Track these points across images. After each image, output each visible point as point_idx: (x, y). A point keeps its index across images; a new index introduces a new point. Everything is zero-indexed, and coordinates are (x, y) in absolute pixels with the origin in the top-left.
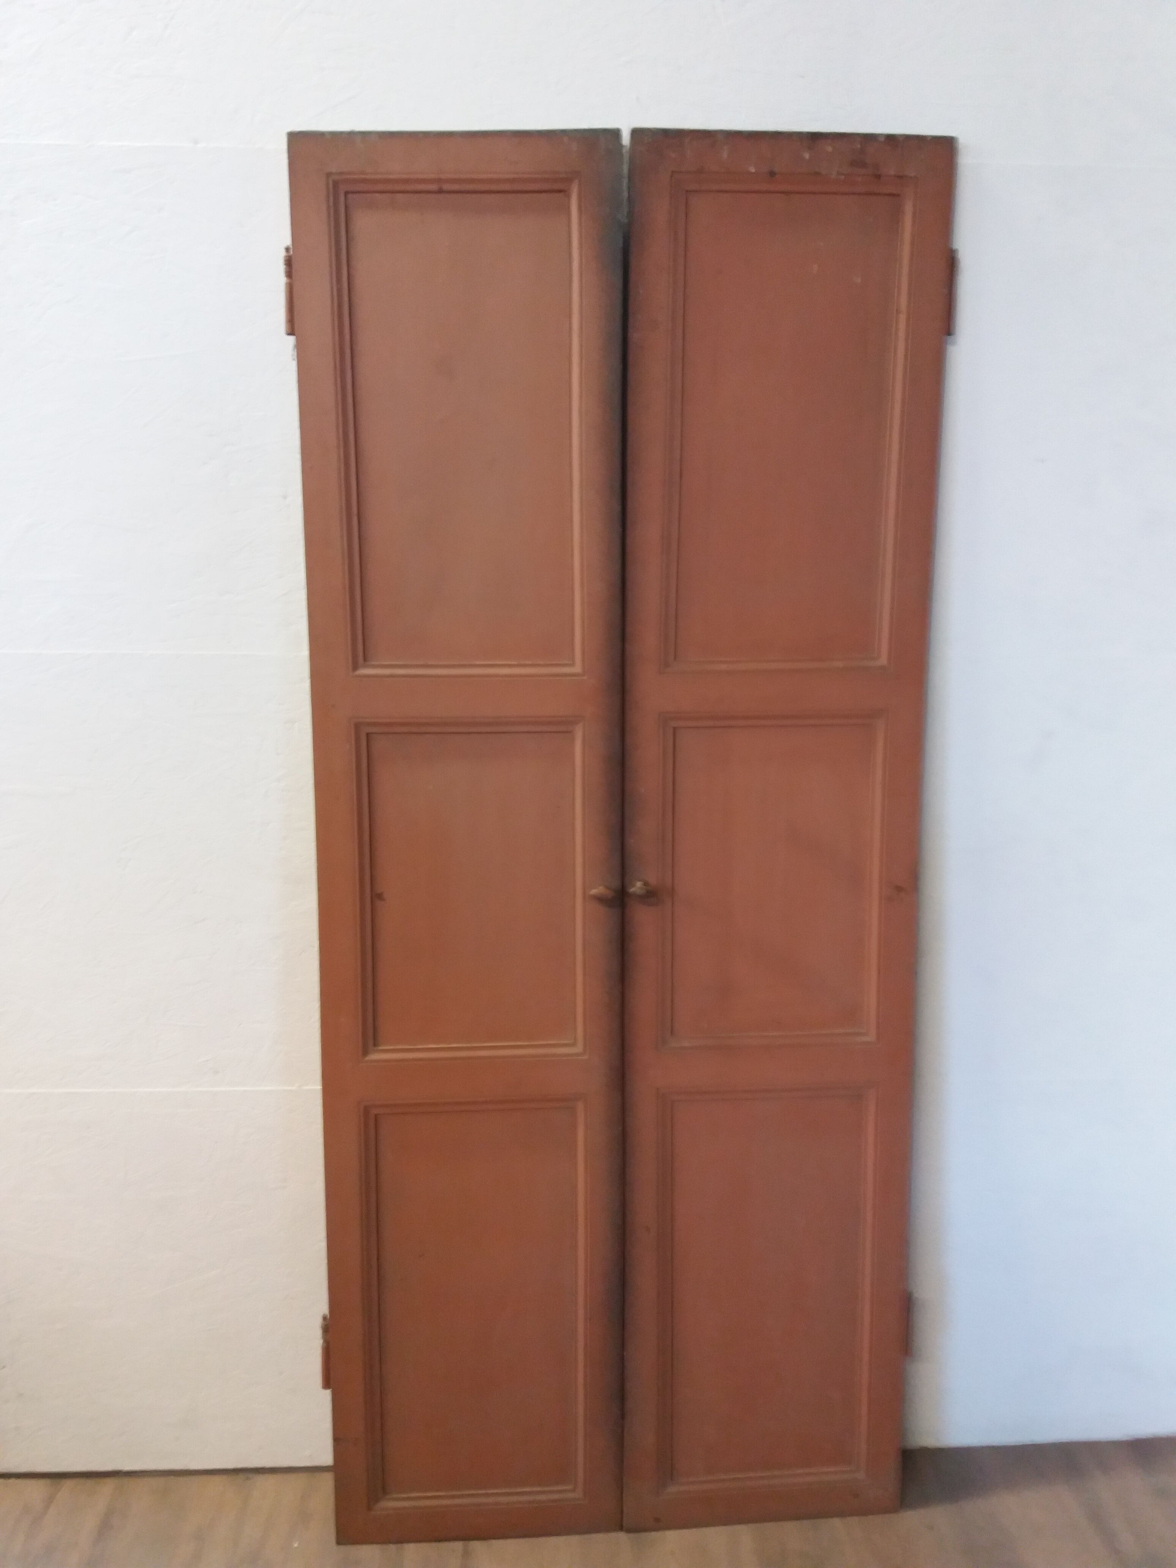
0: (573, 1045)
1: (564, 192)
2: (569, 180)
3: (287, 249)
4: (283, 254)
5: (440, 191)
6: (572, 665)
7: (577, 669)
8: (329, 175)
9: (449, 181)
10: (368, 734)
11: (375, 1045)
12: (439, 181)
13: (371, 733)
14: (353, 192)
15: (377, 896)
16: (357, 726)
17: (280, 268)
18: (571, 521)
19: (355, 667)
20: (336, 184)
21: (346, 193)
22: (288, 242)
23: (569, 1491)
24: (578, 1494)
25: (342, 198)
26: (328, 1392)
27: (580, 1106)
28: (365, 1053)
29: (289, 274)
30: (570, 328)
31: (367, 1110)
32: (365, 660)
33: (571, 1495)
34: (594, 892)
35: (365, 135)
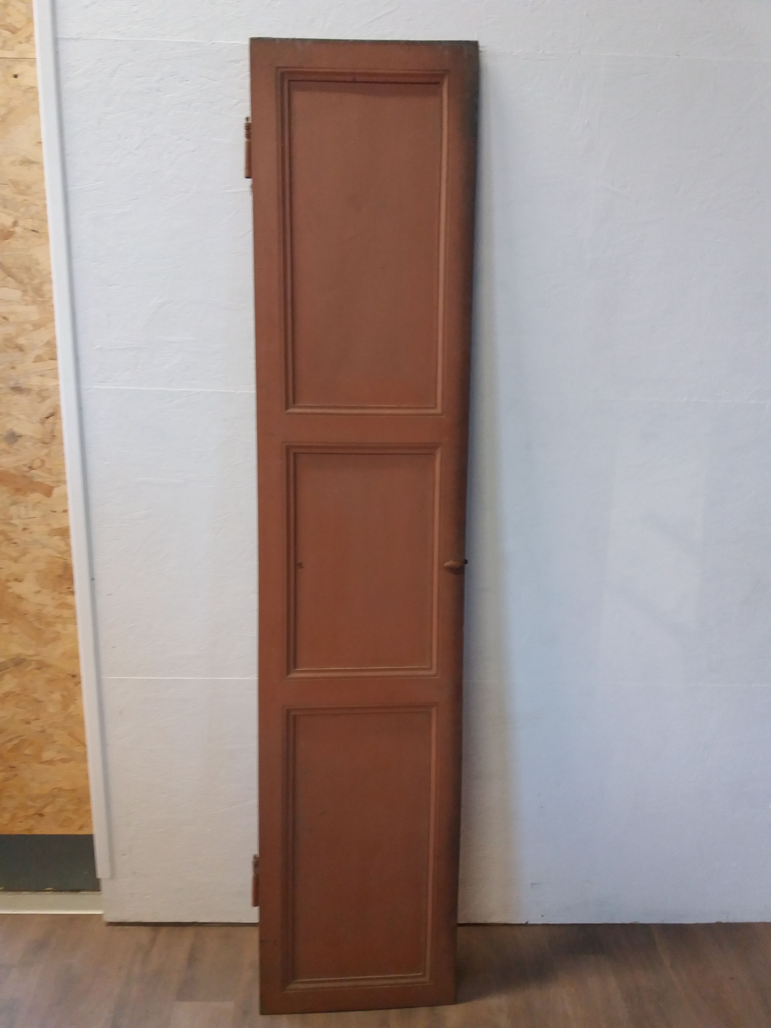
0: (430, 669)
1: (438, 84)
2: (443, 76)
3: (247, 119)
4: (244, 122)
5: (354, 82)
6: (435, 408)
7: (439, 410)
8: (278, 68)
9: (359, 74)
10: (295, 453)
11: (295, 667)
12: (354, 74)
13: (296, 453)
14: (293, 81)
15: (298, 565)
16: (288, 449)
17: (242, 132)
18: (437, 308)
19: (287, 407)
20: (283, 74)
21: (289, 81)
22: (248, 113)
23: (421, 976)
24: (427, 979)
25: (286, 85)
26: (256, 909)
27: (434, 711)
28: (288, 672)
29: (248, 136)
30: (440, 176)
31: (288, 711)
32: (294, 403)
33: (422, 980)
34: (447, 564)
35: (303, 41)
